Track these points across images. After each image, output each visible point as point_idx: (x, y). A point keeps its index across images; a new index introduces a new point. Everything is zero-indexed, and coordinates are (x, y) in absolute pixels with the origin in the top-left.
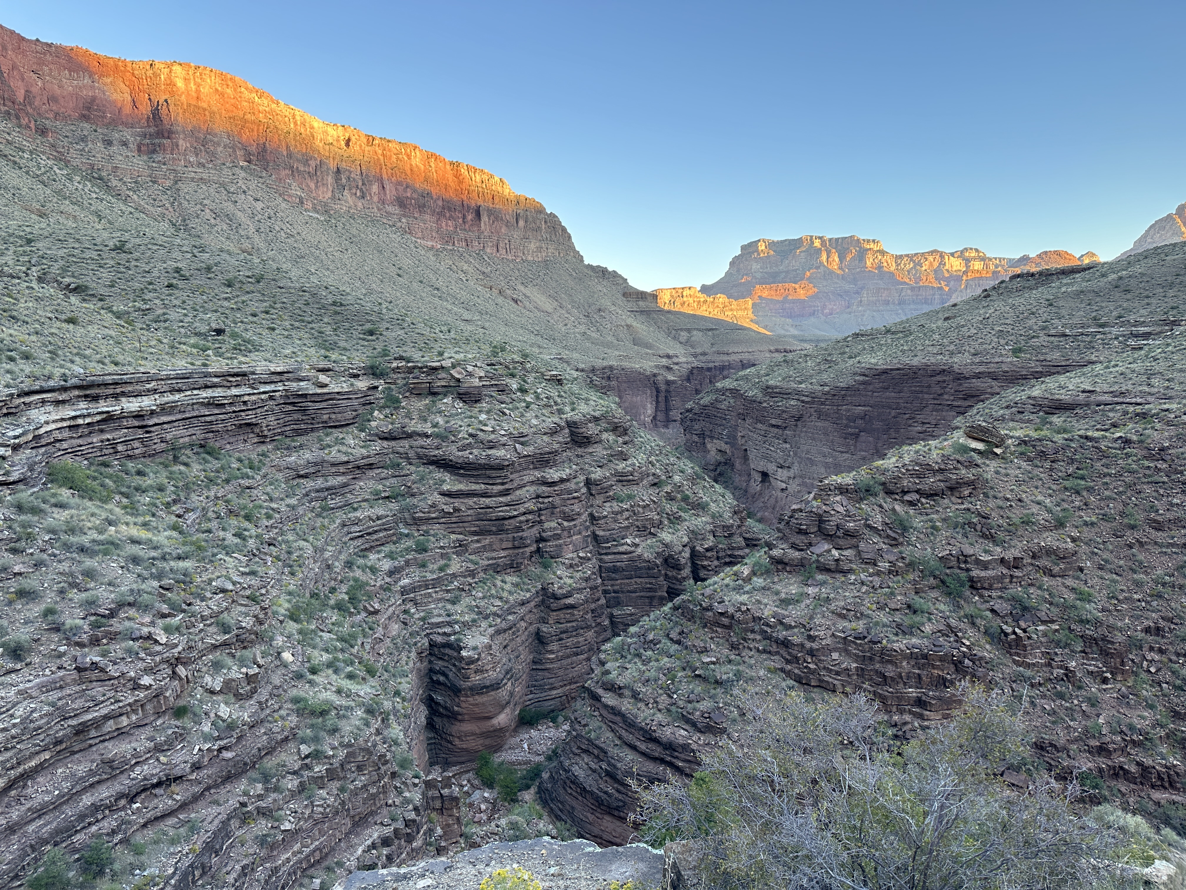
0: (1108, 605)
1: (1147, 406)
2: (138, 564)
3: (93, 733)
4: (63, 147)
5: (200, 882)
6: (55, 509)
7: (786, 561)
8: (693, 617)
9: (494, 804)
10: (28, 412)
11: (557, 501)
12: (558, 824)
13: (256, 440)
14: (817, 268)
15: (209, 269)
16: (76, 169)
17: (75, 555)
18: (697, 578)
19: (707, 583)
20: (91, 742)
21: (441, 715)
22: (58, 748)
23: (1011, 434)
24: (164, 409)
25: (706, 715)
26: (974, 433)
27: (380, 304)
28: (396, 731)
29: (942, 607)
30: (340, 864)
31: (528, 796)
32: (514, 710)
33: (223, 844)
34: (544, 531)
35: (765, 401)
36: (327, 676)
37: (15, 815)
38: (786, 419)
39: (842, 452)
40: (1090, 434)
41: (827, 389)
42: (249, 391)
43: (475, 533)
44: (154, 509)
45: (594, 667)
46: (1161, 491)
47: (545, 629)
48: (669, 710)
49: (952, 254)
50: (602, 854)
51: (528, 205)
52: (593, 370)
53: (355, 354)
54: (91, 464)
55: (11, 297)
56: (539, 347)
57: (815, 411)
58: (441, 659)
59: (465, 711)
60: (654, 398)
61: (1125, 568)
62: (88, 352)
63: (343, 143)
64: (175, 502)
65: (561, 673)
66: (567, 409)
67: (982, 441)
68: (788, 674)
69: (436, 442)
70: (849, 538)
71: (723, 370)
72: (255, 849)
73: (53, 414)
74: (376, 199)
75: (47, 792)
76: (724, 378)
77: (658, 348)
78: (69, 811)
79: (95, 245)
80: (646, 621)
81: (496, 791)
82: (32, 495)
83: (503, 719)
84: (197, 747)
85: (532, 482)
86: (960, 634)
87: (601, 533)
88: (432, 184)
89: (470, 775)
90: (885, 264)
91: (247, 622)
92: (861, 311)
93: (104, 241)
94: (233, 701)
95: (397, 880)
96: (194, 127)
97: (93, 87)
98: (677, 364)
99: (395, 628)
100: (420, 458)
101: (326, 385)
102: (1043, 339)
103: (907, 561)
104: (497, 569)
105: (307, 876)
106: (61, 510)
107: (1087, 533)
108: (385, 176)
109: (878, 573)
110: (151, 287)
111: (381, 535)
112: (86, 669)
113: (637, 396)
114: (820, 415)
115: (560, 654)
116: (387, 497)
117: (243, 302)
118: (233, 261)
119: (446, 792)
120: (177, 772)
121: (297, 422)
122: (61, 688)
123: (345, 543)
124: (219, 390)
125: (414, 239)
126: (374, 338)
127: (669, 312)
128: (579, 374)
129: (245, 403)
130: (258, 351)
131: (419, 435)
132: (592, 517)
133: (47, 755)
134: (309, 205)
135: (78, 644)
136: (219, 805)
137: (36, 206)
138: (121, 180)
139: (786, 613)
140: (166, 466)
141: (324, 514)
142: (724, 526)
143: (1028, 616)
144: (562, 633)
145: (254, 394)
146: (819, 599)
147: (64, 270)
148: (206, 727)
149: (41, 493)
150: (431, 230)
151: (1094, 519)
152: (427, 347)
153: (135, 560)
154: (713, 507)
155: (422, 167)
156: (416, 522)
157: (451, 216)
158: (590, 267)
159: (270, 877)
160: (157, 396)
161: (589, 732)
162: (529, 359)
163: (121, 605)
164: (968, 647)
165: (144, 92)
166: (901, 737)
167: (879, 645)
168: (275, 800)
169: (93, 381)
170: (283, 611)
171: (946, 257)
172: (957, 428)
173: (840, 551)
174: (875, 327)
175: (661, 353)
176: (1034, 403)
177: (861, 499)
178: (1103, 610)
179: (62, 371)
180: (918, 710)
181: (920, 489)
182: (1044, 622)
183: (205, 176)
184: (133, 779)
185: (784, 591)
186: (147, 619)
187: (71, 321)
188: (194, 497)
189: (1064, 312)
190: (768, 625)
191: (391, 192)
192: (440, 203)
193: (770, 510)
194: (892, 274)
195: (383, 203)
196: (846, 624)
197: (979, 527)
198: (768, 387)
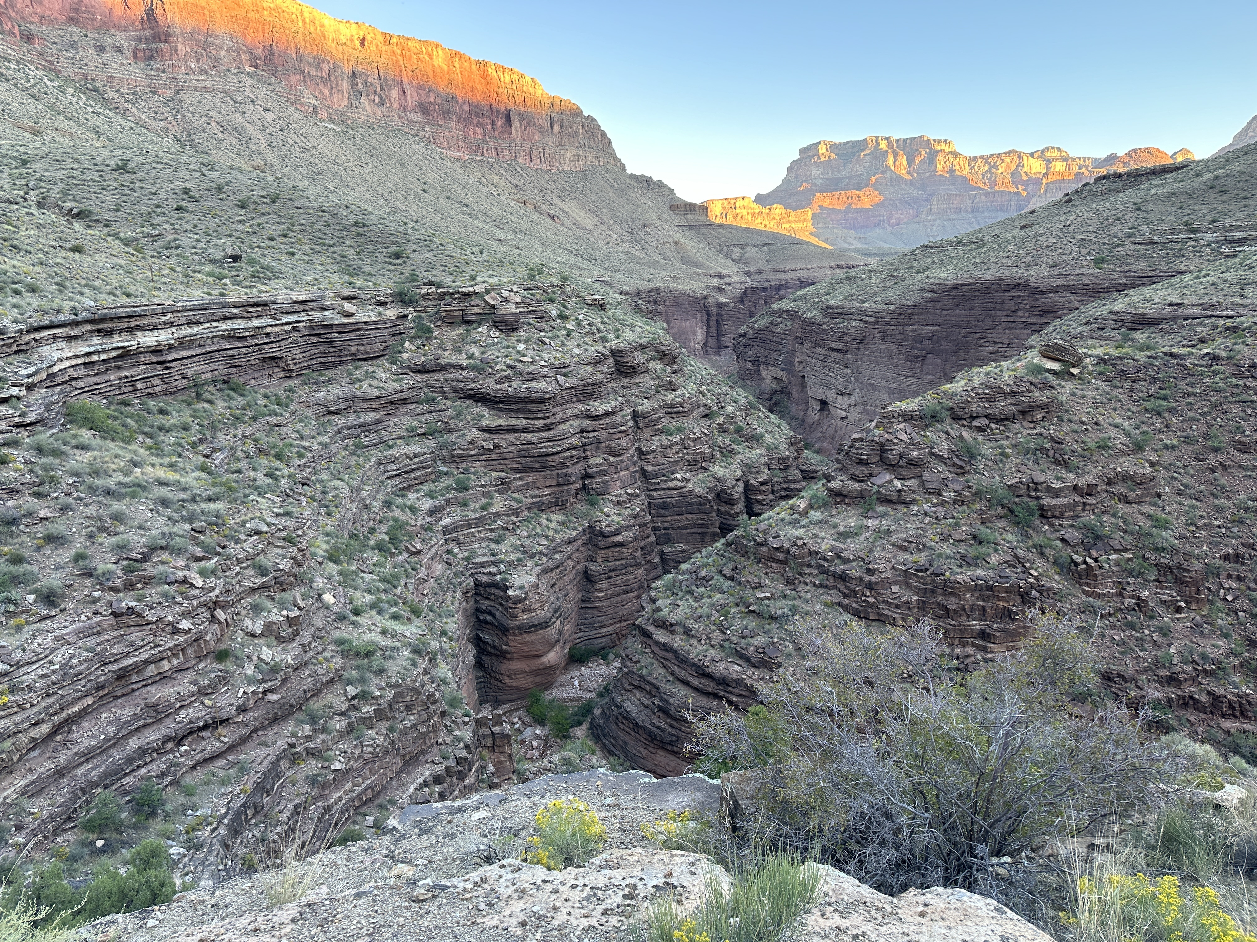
0: (1185, 532)
1: (1238, 320)
2: (167, 507)
3: (135, 678)
4: (53, 56)
5: (253, 821)
6: (76, 451)
7: (845, 493)
8: (747, 553)
9: (546, 741)
10: (39, 349)
11: (603, 435)
12: (611, 759)
13: (282, 375)
14: (883, 172)
15: (219, 189)
16: (68, 80)
17: (101, 498)
18: (751, 513)
19: (761, 518)
20: (133, 686)
21: (489, 654)
22: (101, 693)
23: (1090, 353)
24: (183, 343)
25: (761, 650)
26: (1049, 352)
27: (405, 223)
28: (444, 670)
29: (1009, 537)
30: (392, 802)
31: (580, 732)
32: (564, 648)
33: (274, 784)
34: (589, 467)
35: (825, 323)
36: (371, 618)
37: (62, 759)
38: (847, 342)
39: (907, 376)
40: (1175, 350)
41: (892, 307)
42: (271, 322)
43: (517, 471)
44: (179, 450)
45: (644, 604)
46: (1249, 411)
47: (593, 568)
48: (722, 646)
49: (1032, 155)
50: (659, 785)
51: (563, 108)
52: (638, 293)
53: (381, 279)
54: (110, 403)
55: (11, 225)
56: (579, 268)
57: (879, 333)
58: (487, 598)
59: (513, 650)
60: (705, 323)
61: (1206, 493)
62: (97, 283)
63: (357, 43)
64: (201, 441)
65: (610, 611)
66: (611, 336)
67: (1058, 360)
68: (846, 608)
69: (473, 374)
70: (912, 467)
71: (779, 290)
72: (306, 788)
73: (66, 350)
74: (396, 105)
75: (93, 736)
76: (781, 298)
77: (709, 267)
78: (117, 755)
79: (96, 165)
80: (698, 559)
81: (547, 728)
82: (51, 436)
83: (552, 657)
84: (242, 690)
85: (576, 417)
86: (1028, 565)
87: (649, 468)
88: (457, 86)
89: (521, 712)
90: (957, 167)
91: (285, 565)
92: (930, 221)
93: (104, 160)
94: (275, 644)
95: (451, 813)
96: (194, 29)
98: (729, 284)
99: (439, 568)
100: (455, 391)
101: (352, 315)
102: (1129, 248)
103: (974, 490)
104: (541, 507)
105: (360, 814)
106: (83, 452)
107: (1168, 457)
108: (405, 80)
109: (943, 504)
110: (159, 210)
111: (419, 473)
112: (122, 614)
113: (686, 321)
114: (885, 337)
115: (610, 592)
116: (424, 434)
117: (259, 225)
118: (245, 179)
119: (496, 729)
120: (223, 715)
121: (324, 354)
122: (98, 633)
123: (382, 482)
124: (240, 321)
125: (439, 150)
126: (400, 261)
127: (720, 226)
128: (623, 297)
129: (267, 335)
130: (278, 278)
131: (454, 367)
132: (640, 452)
133: (89, 701)
134: (324, 115)
135: (112, 589)
136: (267, 746)
137: (28, 122)
138: (118, 91)
139: (844, 546)
140: (189, 404)
141: (359, 452)
142: (779, 459)
143: (1100, 545)
144: (610, 571)
145: (276, 325)
146: (879, 532)
147: (65, 193)
148: (250, 670)
149: (60, 434)
150: (458, 140)
151: (1175, 442)
152: (457, 271)
153: (164, 503)
154: (768, 438)
155: (446, 68)
156: (456, 459)
157: (478, 122)
158: (633, 177)
159: (323, 815)
160: (174, 329)
161: (641, 668)
162: (569, 283)
163: (154, 549)
164: (1036, 578)
166: (964, 670)
167: (942, 577)
168: (324, 741)
169: (105, 314)
170: (321, 553)
171: (1025, 158)
172: (1032, 347)
173: (902, 482)
174: (945, 238)
175: (712, 272)
176: (1115, 318)
177: (926, 426)
178: (1180, 538)
179: (72, 304)
180: (981, 643)
181: (990, 414)
182: (1117, 551)
183: (208, 84)
184: (179, 723)
185: (842, 524)
186: (181, 563)
187: (77, 249)
188: (220, 436)
189: (1152, 217)
190: (825, 559)
191: (412, 97)
192: (466, 108)
193: (829, 440)
194: (965, 178)
195: (405, 110)
196: (907, 556)
197: (1051, 453)
198: (828, 307)
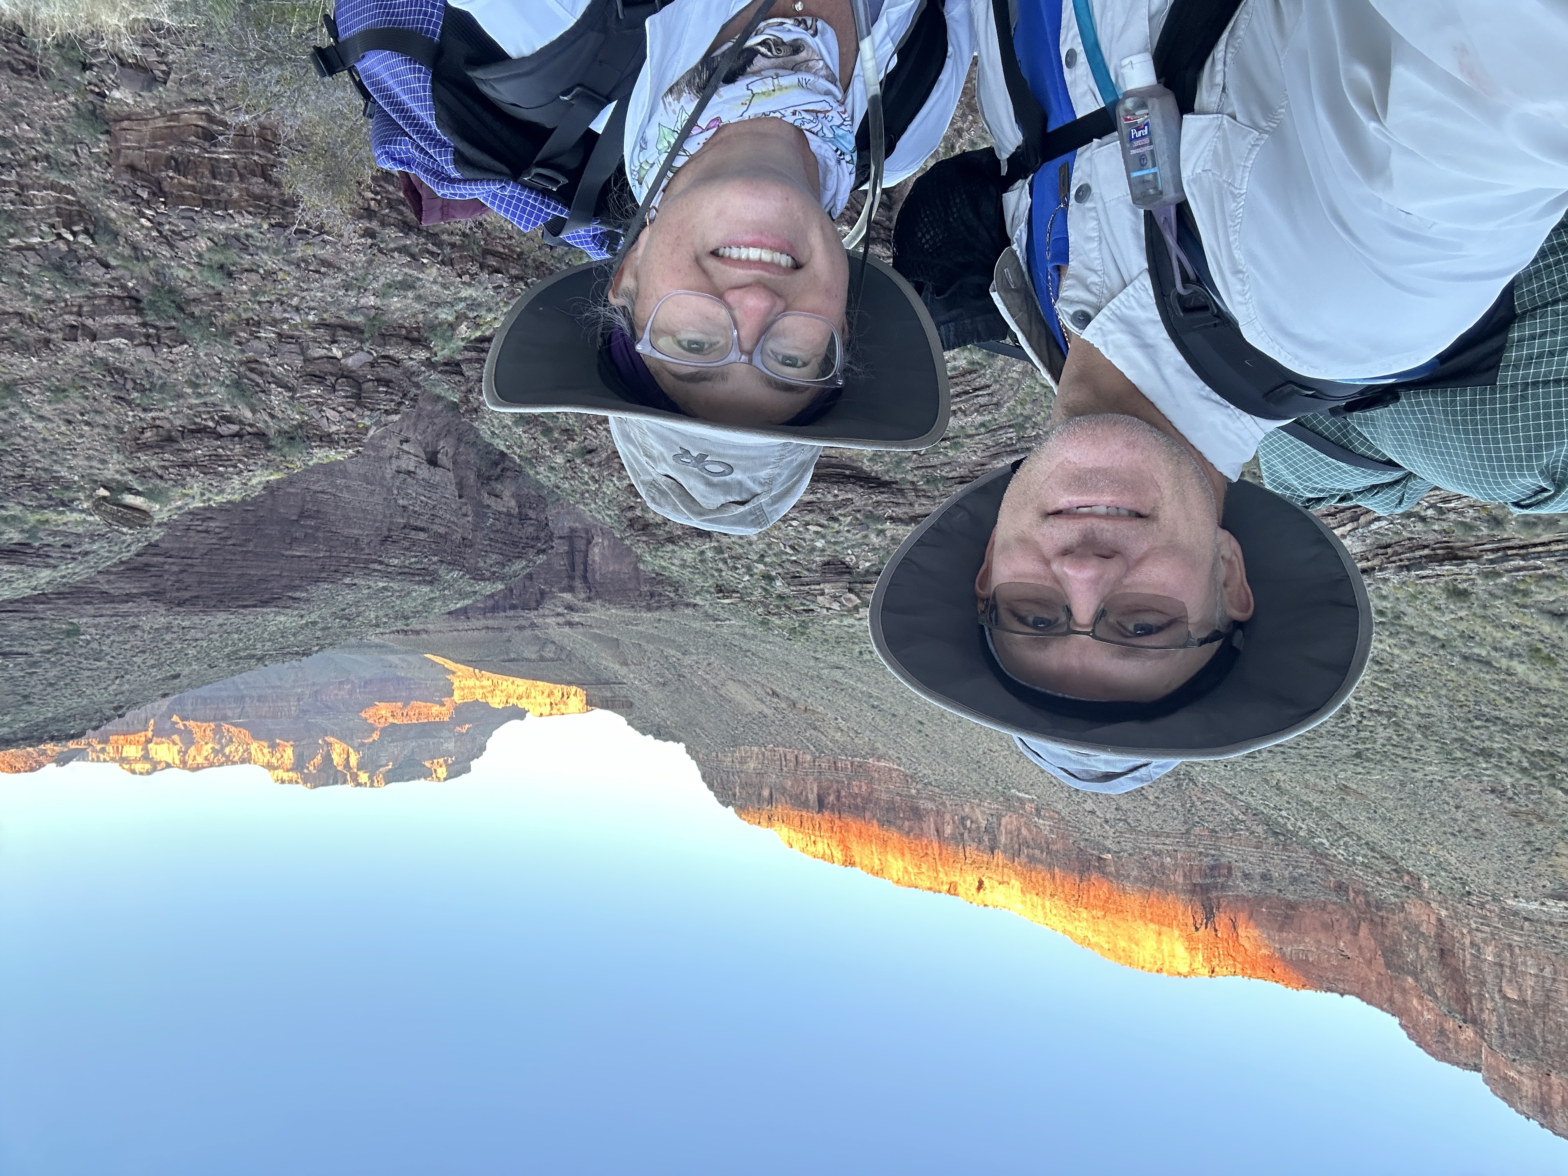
4: (1317, 870)
7: (406, 343)
8: (537, 268)
10: (1364, 548)
14: (362, 745)
16: (1304, 844)
23: (84, 515)
26: (139, 517)
29: (181, 273)
35: (434, 563)
38: (404, 539)
39: (322, 492)
41: (347, 580)
49: (168, 766)
51: (757, 815)
52: (673, 606)
56: (744, 635)
57: (363, 549)
60: (589, 568)
63: (986, 884)
66: (710, 554)
67: (126, 507)
69: (879, 511)
70: (318, 373)
71: (494, 606)
74: (948, 817)
76: (492, 596)
77: (584, 635)
79: (1283, 753)
86: (155, 233)
88: (877, 837)
90: (266, 751)
92: (299, 687)
96: (1164, 899)
97: (1281, 942)
98: (559, 615)
100: (901, 491)
102: (36, 649)
103: (233, 339)
108: (936, 845)
109: (275, 322)
113: (614, 572)
114: (355, 544)
123: (996, 381)
125: (902, 769)
127: (569, 683)
128: (692, 600)
131: (901, 520)
134: (1029, 807)
137: (1350, 799)
138: (1252, 833)
139: (406, 270)
141: (1021, 419)
143: (55, 258)
146: (359, 288)
150: (880, 780)
155: (889, 858)
157: (855, 798)
158: (677, 740)
162: (760, 619)
164: (143, 216)
165: (1222, 939)
167: (273, 221)
171: (177, 762)
172: (159, 525)
173: (330, 354)
174: (280, 664)
175: (581, 629)
176: (47, 560)
177: (300, 426)
180: (215, 128)
181: (216, 439)
182: (31, 248)
183: (1153, 840)
185: (409, 301)
189: (7, 687)
190: (432, 254)
191: (929, 826)
192: (868, 814)
193: (424, 413)
194: (256, 737)
195: (938, 812)
196: (320, 252)
197: (130, 385)
198: (431, 583)
